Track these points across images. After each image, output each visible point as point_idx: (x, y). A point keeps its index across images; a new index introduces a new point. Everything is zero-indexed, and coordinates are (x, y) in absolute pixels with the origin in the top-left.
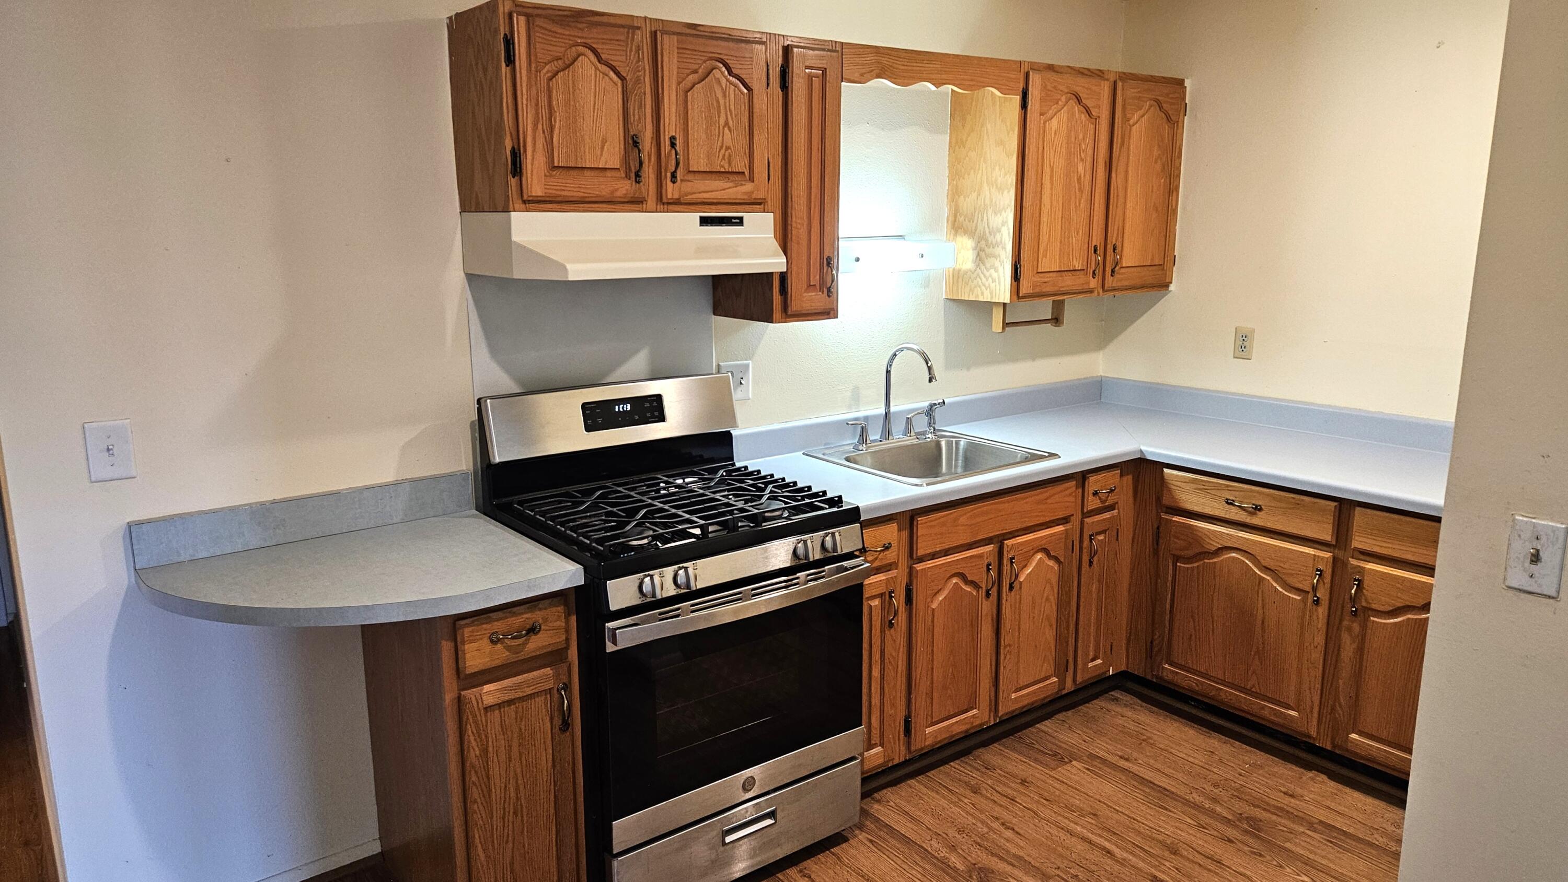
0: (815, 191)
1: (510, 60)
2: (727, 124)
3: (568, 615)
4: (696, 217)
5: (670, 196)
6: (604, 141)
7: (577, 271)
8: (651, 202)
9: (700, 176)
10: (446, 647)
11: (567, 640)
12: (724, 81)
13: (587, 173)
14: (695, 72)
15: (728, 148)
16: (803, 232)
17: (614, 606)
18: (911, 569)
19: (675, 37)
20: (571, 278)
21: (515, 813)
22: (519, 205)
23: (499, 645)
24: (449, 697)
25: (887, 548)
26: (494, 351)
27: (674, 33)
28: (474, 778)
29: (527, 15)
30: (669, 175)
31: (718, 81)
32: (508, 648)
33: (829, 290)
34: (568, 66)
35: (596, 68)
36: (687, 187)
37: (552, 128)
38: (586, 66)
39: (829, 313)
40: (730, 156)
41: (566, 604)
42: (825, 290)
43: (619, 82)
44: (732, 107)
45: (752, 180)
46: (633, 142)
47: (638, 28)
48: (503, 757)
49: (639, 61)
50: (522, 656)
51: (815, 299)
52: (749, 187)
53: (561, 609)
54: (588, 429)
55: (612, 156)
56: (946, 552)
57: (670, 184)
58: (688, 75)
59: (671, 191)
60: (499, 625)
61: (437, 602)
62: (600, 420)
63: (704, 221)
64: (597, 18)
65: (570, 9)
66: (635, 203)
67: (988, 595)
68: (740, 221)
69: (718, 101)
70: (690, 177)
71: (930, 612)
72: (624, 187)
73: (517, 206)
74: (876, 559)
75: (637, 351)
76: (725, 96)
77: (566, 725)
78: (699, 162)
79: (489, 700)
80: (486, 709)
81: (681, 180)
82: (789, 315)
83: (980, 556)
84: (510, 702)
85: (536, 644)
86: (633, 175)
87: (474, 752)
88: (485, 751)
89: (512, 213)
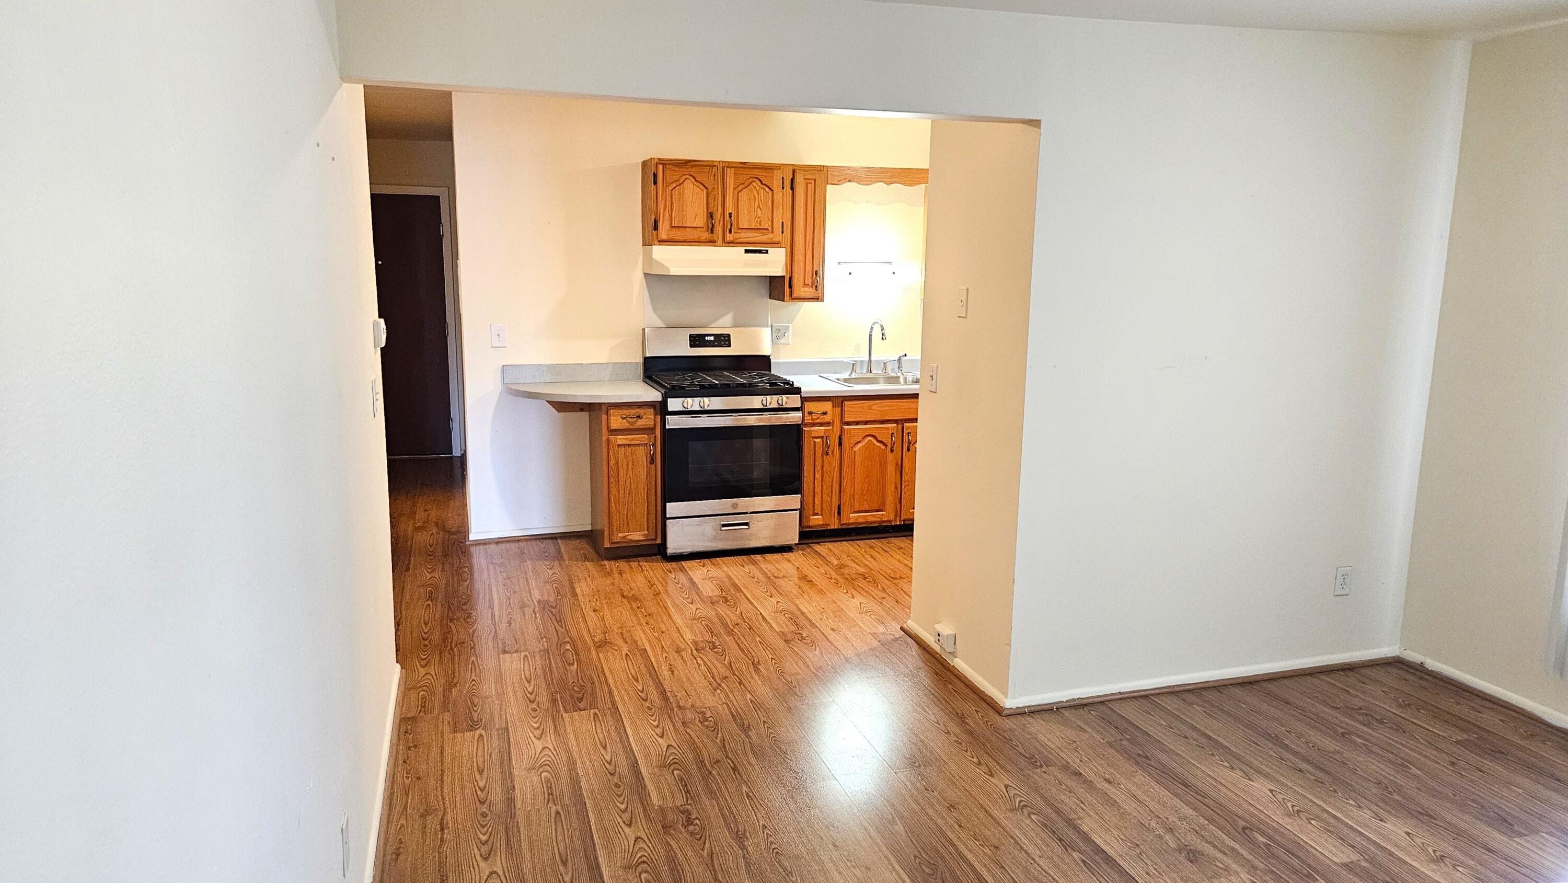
0: (809, 237)
1: (655, 183)
2: (759, 206)
3: (656, 414)
4: (743, 249)
5: (728, 239)
6: (696, 215)
7: (674, 271)
8: (720, 241)
9: (745, 230)
10: (604, 417)
11: (655, 425)
12: (758, 188)
13: (688, 229)
14: (743, 184)
15: (759, 218)
16: (801, 258)
17: (670, 409)
18: (842, 428)
19: (733, 169)
20: (671, 274)
21: (629, 494)
22: (656, 242)
23: (625, 420)
24: (604, 438)
25: (825, 413)
26: (655, 309)
27: (733, 167)
28: (612, 473)
29: (663, 164)
30: (728, 230)
31: (755, 187)
32: (629, 422)
33: (816, 287)
34: (681, 184)
35: (694, 184)
36: (737, 236)
37: (672, 210)
38: (689, 185)
39: (818, 299)
40: (760, 221)
41: (655, 409)
42: (814, 287)
43: (705, 191)
44: (762, 198)
45: (772, 232)
46: (711, 216)
47: (715, 166)
48: (625, 468)
49: (715, 180)
50: (635, 427)
51: (808, 292)
52: (771, 236)
53: (652, 410)
54: (691, 346)
55: (701, 221)
56: (866, 423)
57: (728, 235)
58: (739, 186)
59: (729, 237)
60: (626, 412)
61: (600, 396)
62: (697, 343)
63: (747, 251)
64: (697, 163)
65: (684, 160)
66: (712, 242)
67: (892, 451)
68: (767, 252)
69: (755, 197)
70: (739, 231)
71: (853, 452)
72: (706, 235)
73: (655, 243)
74: (818, 418)
75: (727, 314)
76: (758, 194)
77: (652, 461)
78: (744, 224)
79: (620, 442)
80: (618, 445)
81: (735, 233)
82: (793, 298)
83: (888, 428)
84: (629, 445)
85: (640, 423)
86: (710, 230)
87: (612, 462)
88: (617, 463)
89: (653, 246)
